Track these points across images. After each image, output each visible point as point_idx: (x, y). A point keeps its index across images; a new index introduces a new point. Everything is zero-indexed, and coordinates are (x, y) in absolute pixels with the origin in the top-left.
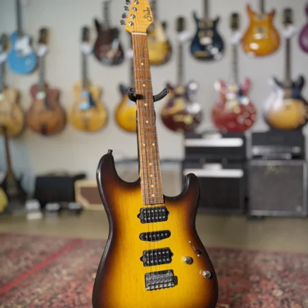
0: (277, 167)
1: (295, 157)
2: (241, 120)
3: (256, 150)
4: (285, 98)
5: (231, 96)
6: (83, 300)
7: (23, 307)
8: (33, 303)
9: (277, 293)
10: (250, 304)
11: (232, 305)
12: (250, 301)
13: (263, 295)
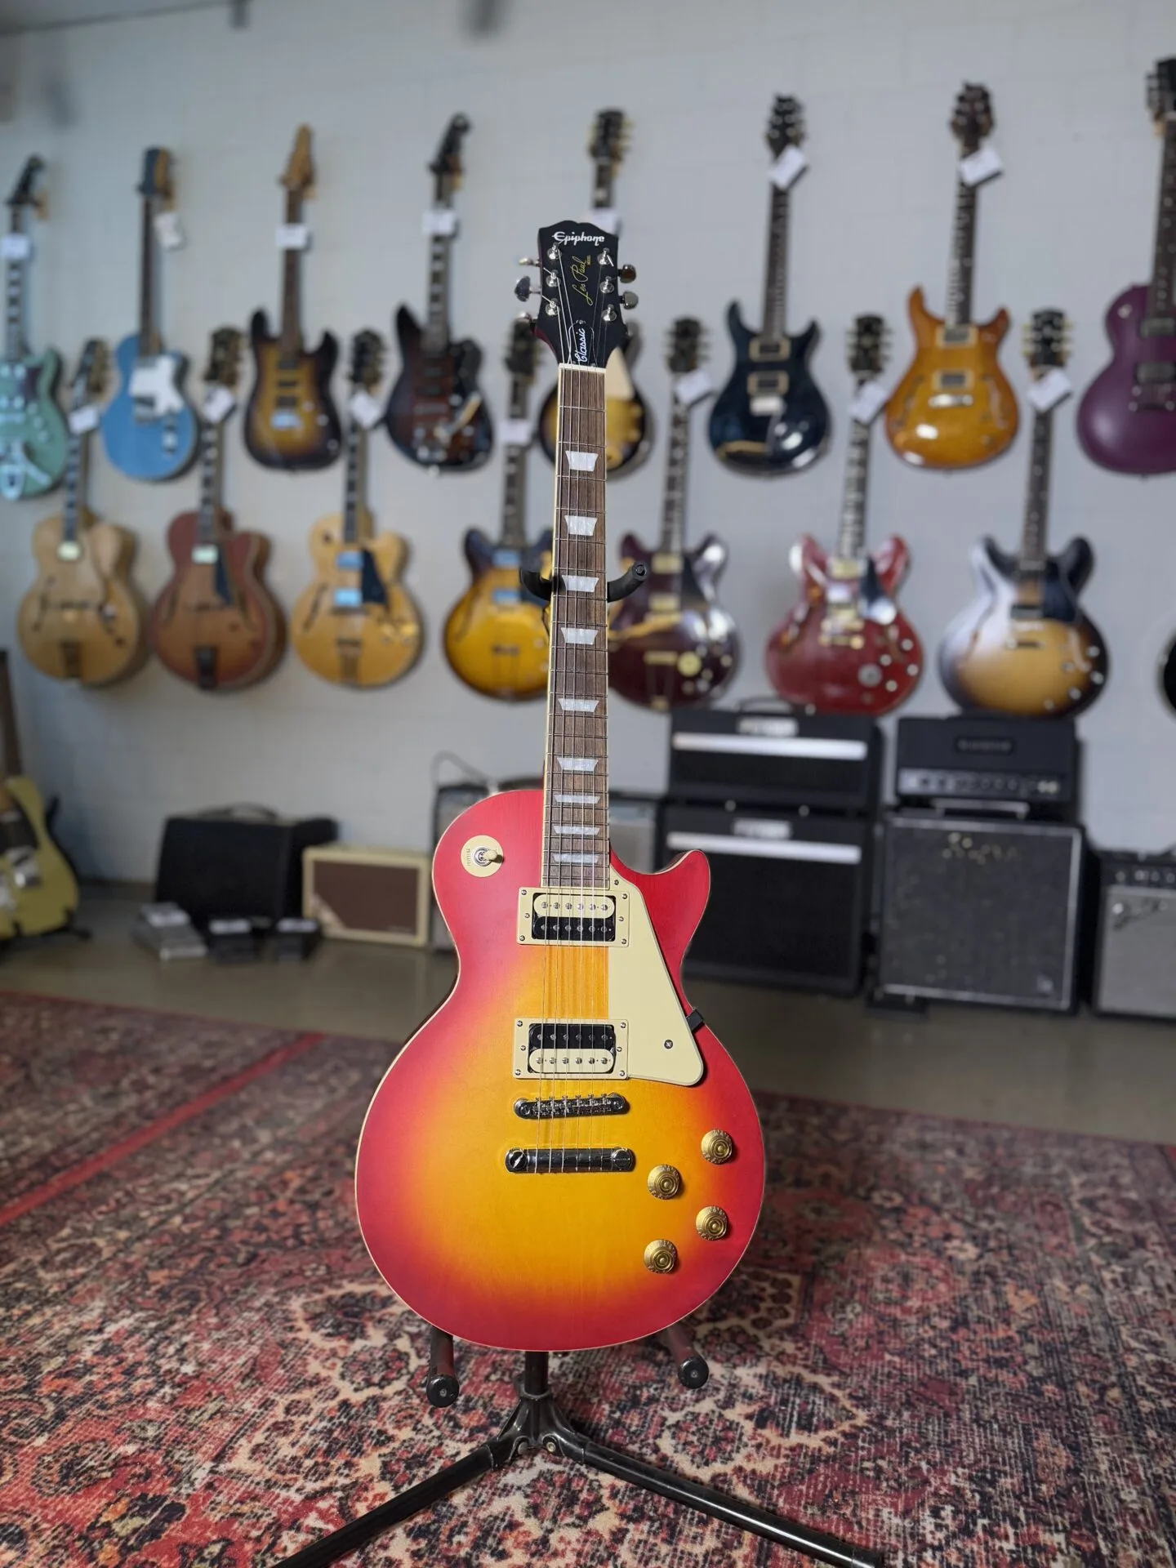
1: (1042, 813)
2: (869, 676)
5: (839, 593)
6: (327, 1228)
7: (135, 1235)
8: (166, 1227)
9: (961, 1250)
10: (869, 1279)
11: (812, 1277)
12: (872, 1269)
13: (914, 1254)
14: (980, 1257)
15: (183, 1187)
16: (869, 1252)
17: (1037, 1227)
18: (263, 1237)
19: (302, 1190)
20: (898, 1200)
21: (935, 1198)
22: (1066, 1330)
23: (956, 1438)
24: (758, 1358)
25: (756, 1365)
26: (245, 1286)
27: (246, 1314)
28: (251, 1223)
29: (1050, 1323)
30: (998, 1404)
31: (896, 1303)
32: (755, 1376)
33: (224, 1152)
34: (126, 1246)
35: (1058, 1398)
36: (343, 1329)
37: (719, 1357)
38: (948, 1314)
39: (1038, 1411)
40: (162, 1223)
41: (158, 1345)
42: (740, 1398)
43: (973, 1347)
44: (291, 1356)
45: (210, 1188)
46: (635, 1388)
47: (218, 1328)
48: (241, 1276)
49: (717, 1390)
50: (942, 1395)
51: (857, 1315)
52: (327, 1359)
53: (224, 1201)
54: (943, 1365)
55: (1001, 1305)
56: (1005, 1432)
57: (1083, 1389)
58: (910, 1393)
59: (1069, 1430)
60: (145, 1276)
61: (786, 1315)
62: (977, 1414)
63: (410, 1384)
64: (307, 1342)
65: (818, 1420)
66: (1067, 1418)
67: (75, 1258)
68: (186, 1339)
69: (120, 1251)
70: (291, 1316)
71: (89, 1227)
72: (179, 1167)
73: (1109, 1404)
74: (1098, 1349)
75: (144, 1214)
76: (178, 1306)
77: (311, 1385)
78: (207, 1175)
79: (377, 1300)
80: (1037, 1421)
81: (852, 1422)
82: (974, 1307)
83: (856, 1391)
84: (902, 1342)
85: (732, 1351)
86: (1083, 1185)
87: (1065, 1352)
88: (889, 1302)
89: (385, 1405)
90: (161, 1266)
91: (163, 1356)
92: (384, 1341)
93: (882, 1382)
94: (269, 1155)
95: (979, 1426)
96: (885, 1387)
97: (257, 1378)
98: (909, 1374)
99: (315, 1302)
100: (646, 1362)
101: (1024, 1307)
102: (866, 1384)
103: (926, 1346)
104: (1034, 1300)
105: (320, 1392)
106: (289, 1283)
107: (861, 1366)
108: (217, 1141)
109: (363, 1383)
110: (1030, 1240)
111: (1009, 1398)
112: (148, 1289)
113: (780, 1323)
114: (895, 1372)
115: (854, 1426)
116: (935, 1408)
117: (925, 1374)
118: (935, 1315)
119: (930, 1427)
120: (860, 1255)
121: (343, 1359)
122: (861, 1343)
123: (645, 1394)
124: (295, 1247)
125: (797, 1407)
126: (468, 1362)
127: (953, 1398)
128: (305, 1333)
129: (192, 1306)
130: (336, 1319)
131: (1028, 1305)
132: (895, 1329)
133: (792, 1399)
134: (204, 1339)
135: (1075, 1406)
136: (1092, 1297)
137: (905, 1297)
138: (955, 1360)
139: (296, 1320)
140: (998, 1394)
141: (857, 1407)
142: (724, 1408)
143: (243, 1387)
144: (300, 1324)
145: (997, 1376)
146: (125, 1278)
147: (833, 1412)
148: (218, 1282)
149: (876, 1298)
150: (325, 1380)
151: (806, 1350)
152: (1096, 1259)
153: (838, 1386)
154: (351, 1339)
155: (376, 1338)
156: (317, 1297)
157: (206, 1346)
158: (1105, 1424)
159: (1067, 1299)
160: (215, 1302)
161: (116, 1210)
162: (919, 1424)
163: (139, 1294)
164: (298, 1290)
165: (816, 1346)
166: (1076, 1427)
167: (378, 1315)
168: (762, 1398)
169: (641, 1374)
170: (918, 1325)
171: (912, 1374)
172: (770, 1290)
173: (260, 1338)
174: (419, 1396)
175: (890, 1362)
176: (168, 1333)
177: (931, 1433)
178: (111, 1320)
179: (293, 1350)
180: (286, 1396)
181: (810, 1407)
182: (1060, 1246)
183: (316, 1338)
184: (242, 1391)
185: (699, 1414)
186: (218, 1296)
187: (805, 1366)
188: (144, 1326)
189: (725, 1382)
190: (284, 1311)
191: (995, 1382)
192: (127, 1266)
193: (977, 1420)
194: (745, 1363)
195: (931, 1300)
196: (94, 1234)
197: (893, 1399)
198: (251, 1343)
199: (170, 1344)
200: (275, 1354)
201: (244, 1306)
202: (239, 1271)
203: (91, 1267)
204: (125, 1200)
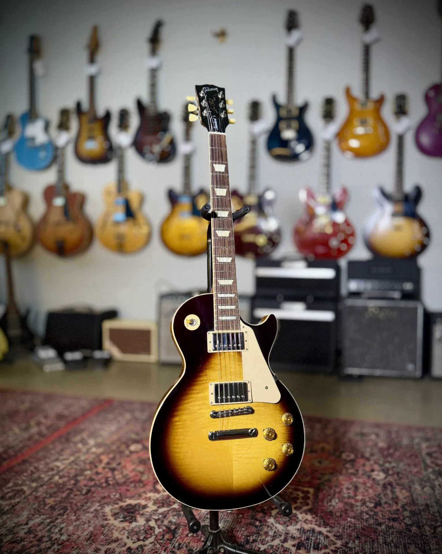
0: (381, 308)
1: (407, 296)
2: (334, 243)
3: (354, 285)
4: (395, 215)
5: (320, 210)
6: (120, 478)
7: (39, 485)
8: (52, 481)
9: (378, 475)
10: (341, 489)
11: (318, 489)
12: (342, 485)
13: (359, 478)
14: (386, 478)
15: (58, 464)
16: (341, 478)
17: (409, 465)
18: (92, 483)
19: (108, 463)
20: (352, 456)
21: (367, 455)
22: (420, 505)
23: (377, 550)
24: (297, 522)
25: (296, 525)
26: (86, 503)
27: (87, 515)
28: (88, 477)
29: (414, 503)
30: (394, 536)
31: (352, 498)
32: (296, 529)
33: (74, 449)
34: (36, 489)
35: (417, 532)
36: (127, 518)
37: (281, 522)
38: (373, 501)
39: (409, 538)
40: (50, 479)
41: (51, 529)
42: (290, 538)
43: (383, 514)
44: (106, 530)
45: (70, 464)
46: (247, 536)
47: (76, 521)
48: (84, 499)
49: (281, 536)
50: (371, 533)
51: (336, 503)
52: (121, 531)
53: (76, 469)
54: (371, 521)
55: (394, 497)
56: (396, 547)
57: (427, 528)
58: (358, 533)
59: (421, 544)
60: (44, 501)
61: (308, 504)
62: (385, 540)
63: (156, 539)
64: (112, 525)
65: (322, 546)
66: (421, 540)
67: (15, 495)
68: (62, 526)
69: (33, 491)
70: (106, 514)
71: (20, 482)
72: (56, 456)
73: (438, 534)
74: (433, 512)
75: (43, 476)
76: (59, 513)
77: (115, 541)
78: (68, 459)
79: (141, 507)
80: (409, 541)
81: (335, 546)
82: (383, 498)
83: (337, 533)
84: (355, 513)
85: (286, 520)
86: (427, 447)
87: (420, 514)
88: (349, 497)
89: (146, 548)
90: (51, 496)
91: (53, 533)
92: (144, 522)
93: (347, 529)
94: (94, 450)
95: (386, 545)
96: (348, 531)
97: (93, 540)
98: (358, 526)
99: (115, 509)
100: (252, 526)
101: (403, 497)
102: (340, 530)
103: (364, 514)
104: (407, 494)
105: (119, 544)
106: (104, 500)
107: (338, 523)
108: (72, 445)
109: (136, 540)
110: (406, 470)
111: (398, 533)
112: (46, 506)
113: (305, 508)
114: (352, 525)
115: (336, 547)
116: (368, 539)
117: (364, 525)
118: (368, 502)
119: (366, 546)
120: (337, 480)
121: (127, 530)
122: (338, 514)
123: (251, 539)
124: (106, 487)
125: (313, 541)
126: (179, 529)
127: (375, 534)
128: (112, 521)
129: (64, 512)
130: (124, 515)
131: (405, 496)
132: (352, 508)
133: (311, 538)
134: (70, 525)
135: (424, 535)
136: (431, 492)
137: (356, 495)
138: (376, 519)
139: (107, 516)
140: (393, 532)
141: (337, 539)
142: (283, 542)
143: (87, 544)
144: (110, 517)
145: (393, 525)
146: (36, 502)
147: (327, 542)
148: (75, 502)
149: (344, 496)
150: (120, 539)
151: (316, 518)
152: (432, 477)
153: (329, 532)
154: (131, 523)
155: (141, 521)
156: (116, 506)
157: (71, 528)
158: (436, 542)
159: (421, 493)
160: (74, 510)
161: (31, 475)
162: (362, 545)
163: (42, 509)
164: (108, 504)
165: (320, 516)
166: (424, 543)
167: (141, 512)
168: (299, 538)
169: (250, 531)
170: (361, 506)
171: (359, 526)
172: (301, 495)
173: (93, 524)
174: (159, 544)
175: (350, 522)
176: (55, 524)
177: (367, 549)
178: (31, 519)
179: (107, 528)
180: (105, 547)
181: (318, 541)
182: (417, 472)
183: (116, 523)
184: (87, 545)
185: (273, 546)
186: (75, 508)
187: (316, 525)
188: (45, 521)
189: (284, 532)
190: (102, 513)
191: (392, 527)
192: (37, 498)
193: (385, 542)
194: (291, 524)
195: (366, 496)
196: (22, 485)
197: (351, 536)
198: (90, 526)
199: (56, 528)
200: (100, 530)
201: (86, 512)
202: (83, 497)
203: (22, 498)
204: (34, 470)
